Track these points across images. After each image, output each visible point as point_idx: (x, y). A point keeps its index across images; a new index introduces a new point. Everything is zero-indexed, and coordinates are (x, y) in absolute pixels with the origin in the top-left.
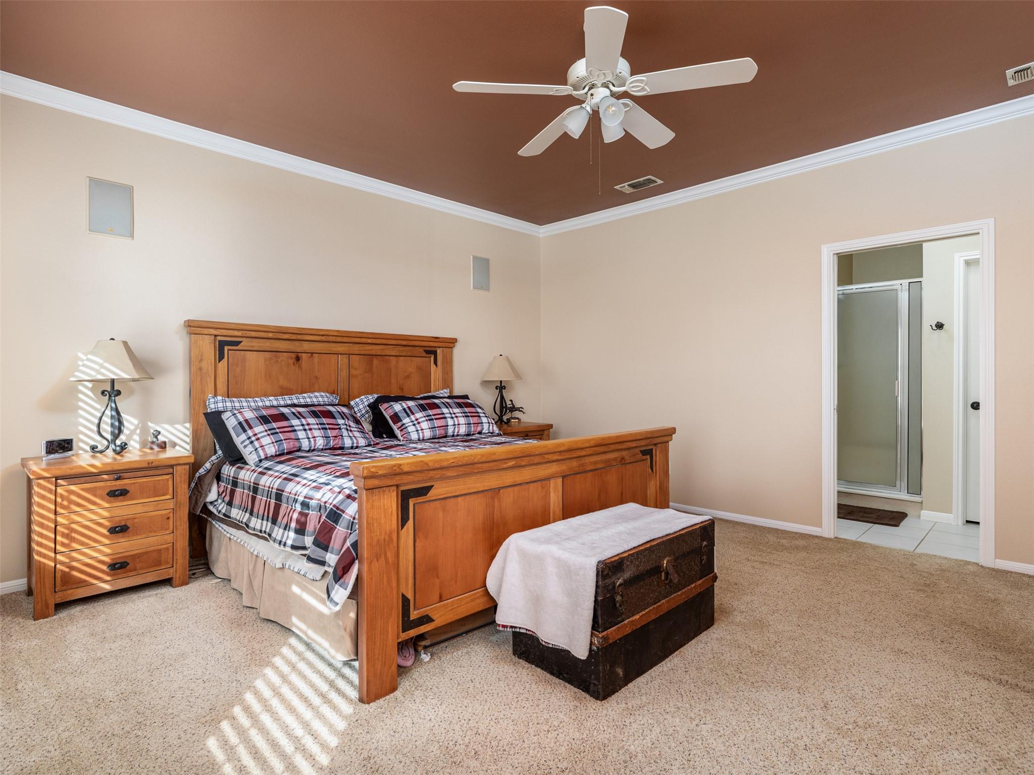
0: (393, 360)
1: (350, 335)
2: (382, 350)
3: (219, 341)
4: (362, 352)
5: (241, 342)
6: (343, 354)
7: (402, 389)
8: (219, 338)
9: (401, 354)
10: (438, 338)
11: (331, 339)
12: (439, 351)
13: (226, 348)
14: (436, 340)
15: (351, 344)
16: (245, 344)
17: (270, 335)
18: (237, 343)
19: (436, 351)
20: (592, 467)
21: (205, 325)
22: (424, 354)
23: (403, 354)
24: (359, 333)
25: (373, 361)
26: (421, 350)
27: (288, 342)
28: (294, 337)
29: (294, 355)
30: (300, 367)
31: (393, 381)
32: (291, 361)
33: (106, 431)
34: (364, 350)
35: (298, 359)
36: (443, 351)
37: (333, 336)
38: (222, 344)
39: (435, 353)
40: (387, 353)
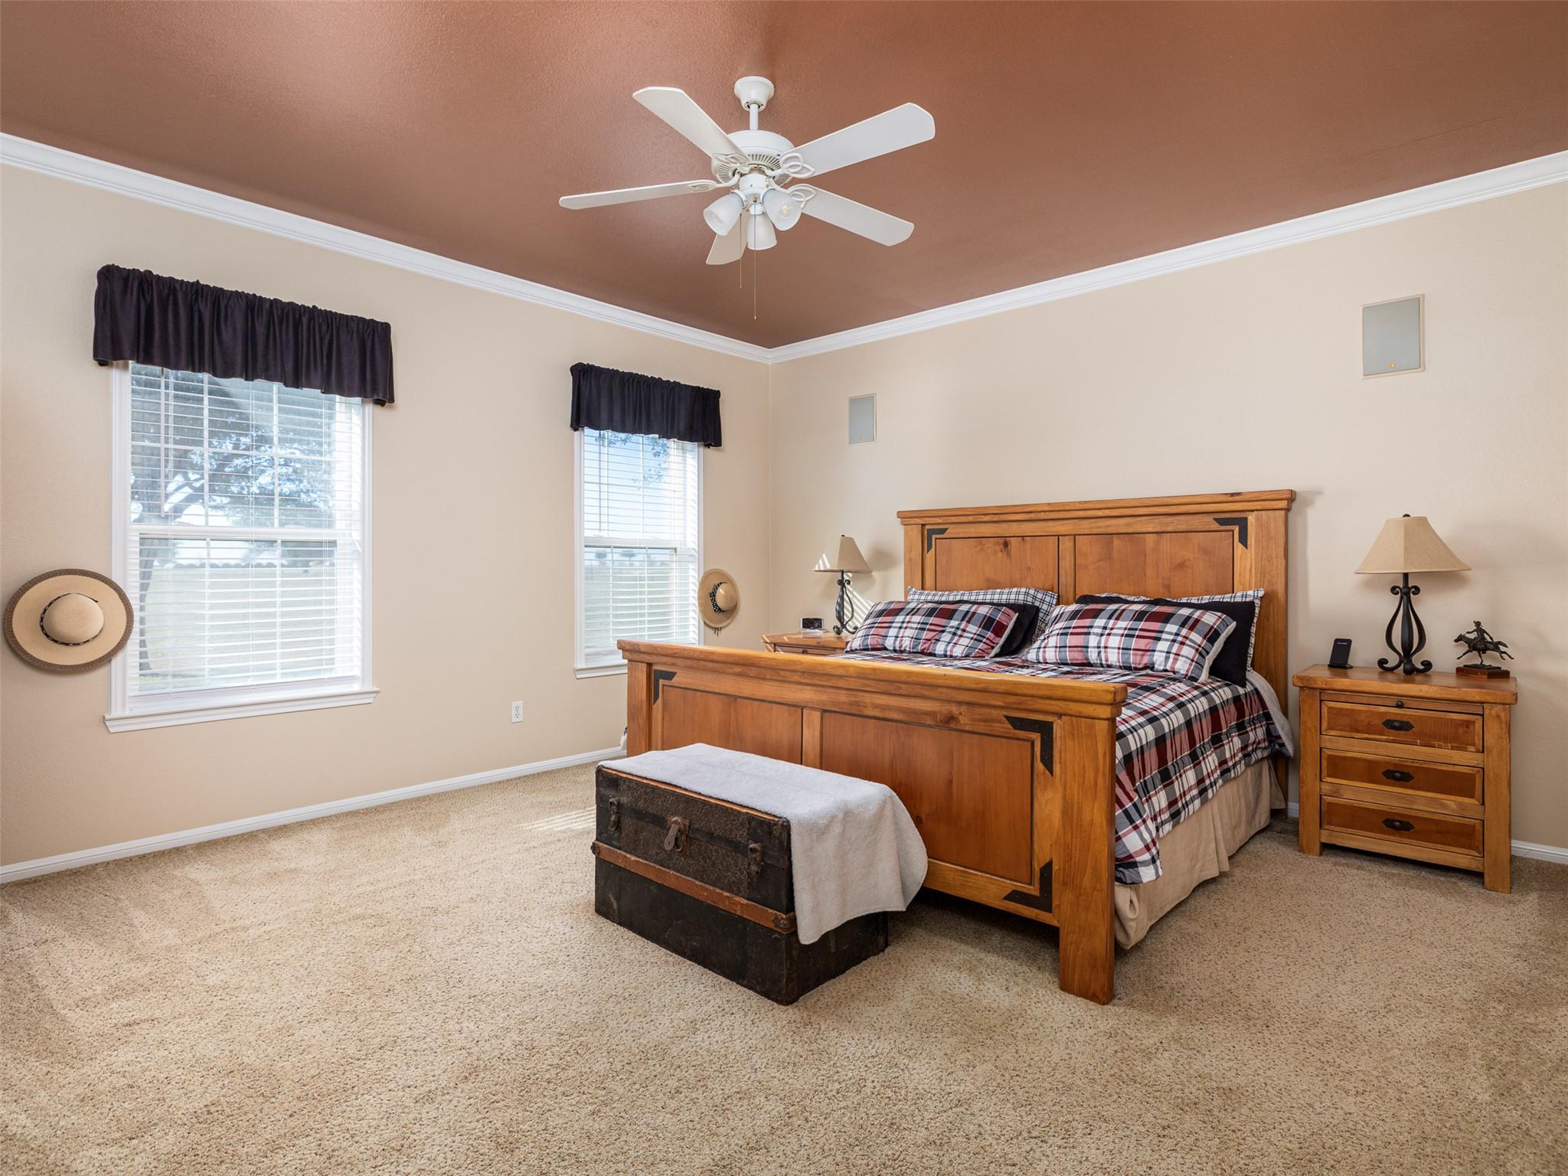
0: (1150, 539)
1: (1067, 508)
2: (1128, 525)
3: (928, 530)
4: (1095, 531)
5: (947, 529)
6: (1065, 535)
7: (1168, 587)
8: (927, 527)
9: (1164, 529)
10: (1238, 494)
11: (1042, 516)
12: (1251, 518)
13: (934, 537)
14: (1232, 499)
15: (1077, 521)
16: (952, 531)
17: (971, 519)
18: (943, 531)
19: (1246, 519)
20: (877, 713)
21: (909, 515)
22: (1216, 526)
23: (1169, 529)
24: (1080, 503)
25: (1112, 543)
26: (1209, 519)
27: (994, 525)
28: (996, 518)
29: (1001, 540)
30: (1009, 554)
31: (1150, 572)
32: (998, 548)
33: (848, 610)
34: (1098, 527)
35: (1006, 544)
36: (1258, 519)
37: (1045, 511)
38: (931, 532)
39: (1243, 523)
40: (1139, 528)
